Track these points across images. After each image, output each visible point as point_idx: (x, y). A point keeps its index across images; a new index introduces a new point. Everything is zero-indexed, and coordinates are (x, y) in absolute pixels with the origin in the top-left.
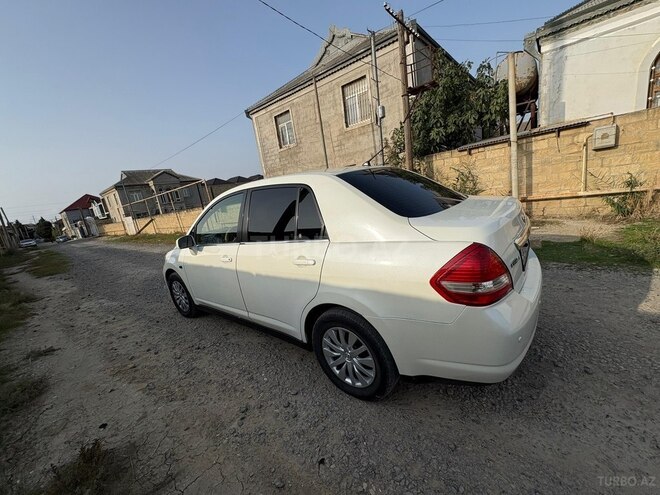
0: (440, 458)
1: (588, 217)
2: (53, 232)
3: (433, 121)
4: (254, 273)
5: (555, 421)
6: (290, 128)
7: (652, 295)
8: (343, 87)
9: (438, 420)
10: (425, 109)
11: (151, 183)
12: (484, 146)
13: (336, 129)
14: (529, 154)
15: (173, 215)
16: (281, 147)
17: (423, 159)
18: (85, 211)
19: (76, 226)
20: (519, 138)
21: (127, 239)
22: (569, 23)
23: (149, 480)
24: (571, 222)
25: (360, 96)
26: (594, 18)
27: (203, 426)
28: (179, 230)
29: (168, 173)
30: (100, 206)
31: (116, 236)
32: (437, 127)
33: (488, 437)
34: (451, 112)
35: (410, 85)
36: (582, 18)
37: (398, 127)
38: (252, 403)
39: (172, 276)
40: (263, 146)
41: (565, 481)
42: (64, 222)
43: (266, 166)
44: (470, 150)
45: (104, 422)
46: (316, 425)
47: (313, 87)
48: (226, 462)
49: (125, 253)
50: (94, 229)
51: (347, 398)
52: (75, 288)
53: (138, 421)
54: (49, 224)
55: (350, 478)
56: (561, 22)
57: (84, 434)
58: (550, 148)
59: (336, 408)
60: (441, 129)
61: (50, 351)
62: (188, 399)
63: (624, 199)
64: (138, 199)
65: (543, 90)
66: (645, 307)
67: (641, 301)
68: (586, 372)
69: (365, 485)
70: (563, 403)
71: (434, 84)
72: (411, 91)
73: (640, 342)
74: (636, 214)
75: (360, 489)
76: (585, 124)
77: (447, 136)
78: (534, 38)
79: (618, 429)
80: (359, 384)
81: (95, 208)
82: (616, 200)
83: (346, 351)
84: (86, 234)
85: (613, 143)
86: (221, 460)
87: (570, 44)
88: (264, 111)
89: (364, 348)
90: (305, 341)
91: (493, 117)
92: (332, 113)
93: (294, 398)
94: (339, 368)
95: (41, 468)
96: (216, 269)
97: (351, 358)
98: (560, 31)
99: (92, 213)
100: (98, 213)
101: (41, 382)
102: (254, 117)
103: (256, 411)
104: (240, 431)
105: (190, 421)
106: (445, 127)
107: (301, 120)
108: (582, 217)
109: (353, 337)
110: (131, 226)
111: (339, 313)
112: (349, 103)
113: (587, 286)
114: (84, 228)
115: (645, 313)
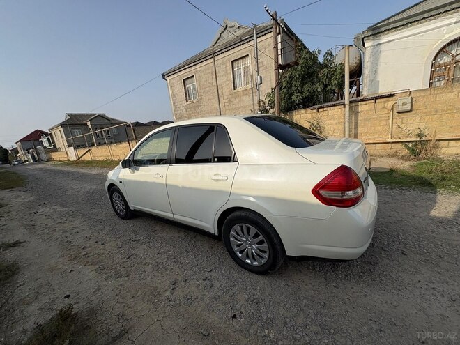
0: (315, 312)
1: (394, 156)
2: (9, 157)
3: (294, 89)
4: (180, 186)
5: (387, 285)
6: (194, 89)
7: (437, 205)
8: (232, 62)
9: (311, 286)
10: (289, 80)
11: (89, 123)
12: (328, 107)
13: (227, 91)
14: (356, 113)
15: (105, 147)
16: (187, 102)
17: (286, 114)
18: (36, 142)
19: (29, 153)
20: (351, 102)
21: (69, 163)
22: (383, 29)
23: (107, 334)
24: (382, 159)
25: (244, 68)
26: (398, 27)
27: (145, 294)
28: (110, 158)
29: (101, 116)
30: (48, 139)
31: (60, 161)
32: (297, 93)
33: (345, 297)
34: (307, 83)
35: (280, 62)
36: (391, 26)
37: (270, 91)
38: (179, 278)
39: (113, 189)
40: (174, 100)
41: (398, 323)
42: (19, 149)
43: (176, 114)
44: (318, 109)
45: (68, 293)
46: (227, 292)
47: (212, 60)
48: (165, 319)
49: (69, 173)
50: (43, 156)
51: (247, 273)
52: (32, 198)
53: (94, 292)
54: (6, 151)
55: (256, 327)
56: (378, 28)
57: (53, 302)
58: (370, 110)
59: (240, 280)
60: (299, 94)
61: (17, 243)
62: (131, 276)
63: (415, 145)
64: (78, 134)
65: (366, 71)
66: (434, 213)
67: (431, 209)
68: (403, 253)
69: (266, 331)
70: (391, 274)
71: (296, 63)
72: (281, 67)
73: (434, 235)
74: (422, 155)
75: (263, 334)
76: (392, 96)
77: (303, 99)
78: (361, 38)
79: (426, 289)
80: (256, 263)
81: (44, 140)
82: (410, 146)
83: (247, 240)
84: (37, 159)
85: (409, 108)
86: (161, 318)
87: (383, 43)
88: (175, 75)
89: (261, 237)
90: (217, 234)
91: (333, 88)
92: (225, 79)
93: (209, 274)
94: (241, 252)
95: (21, 329)
96: (151, 183)
97: (251, 245)
98: (377, 33)
99: (41, 144)
100: (46, 144)
101: (13, 266)
102: (168, 79)
103: (183, 283)
104: (172, 297)
105: (133, 292)
106: (302, 93)
107: (202, 84)
108: (388, 156)
109: (254, 230)
110: (72, 154)
111: (244, 214)
112: (236, 73)
113: (398, 200)
114: (35, 155)
115: (435, 217)
